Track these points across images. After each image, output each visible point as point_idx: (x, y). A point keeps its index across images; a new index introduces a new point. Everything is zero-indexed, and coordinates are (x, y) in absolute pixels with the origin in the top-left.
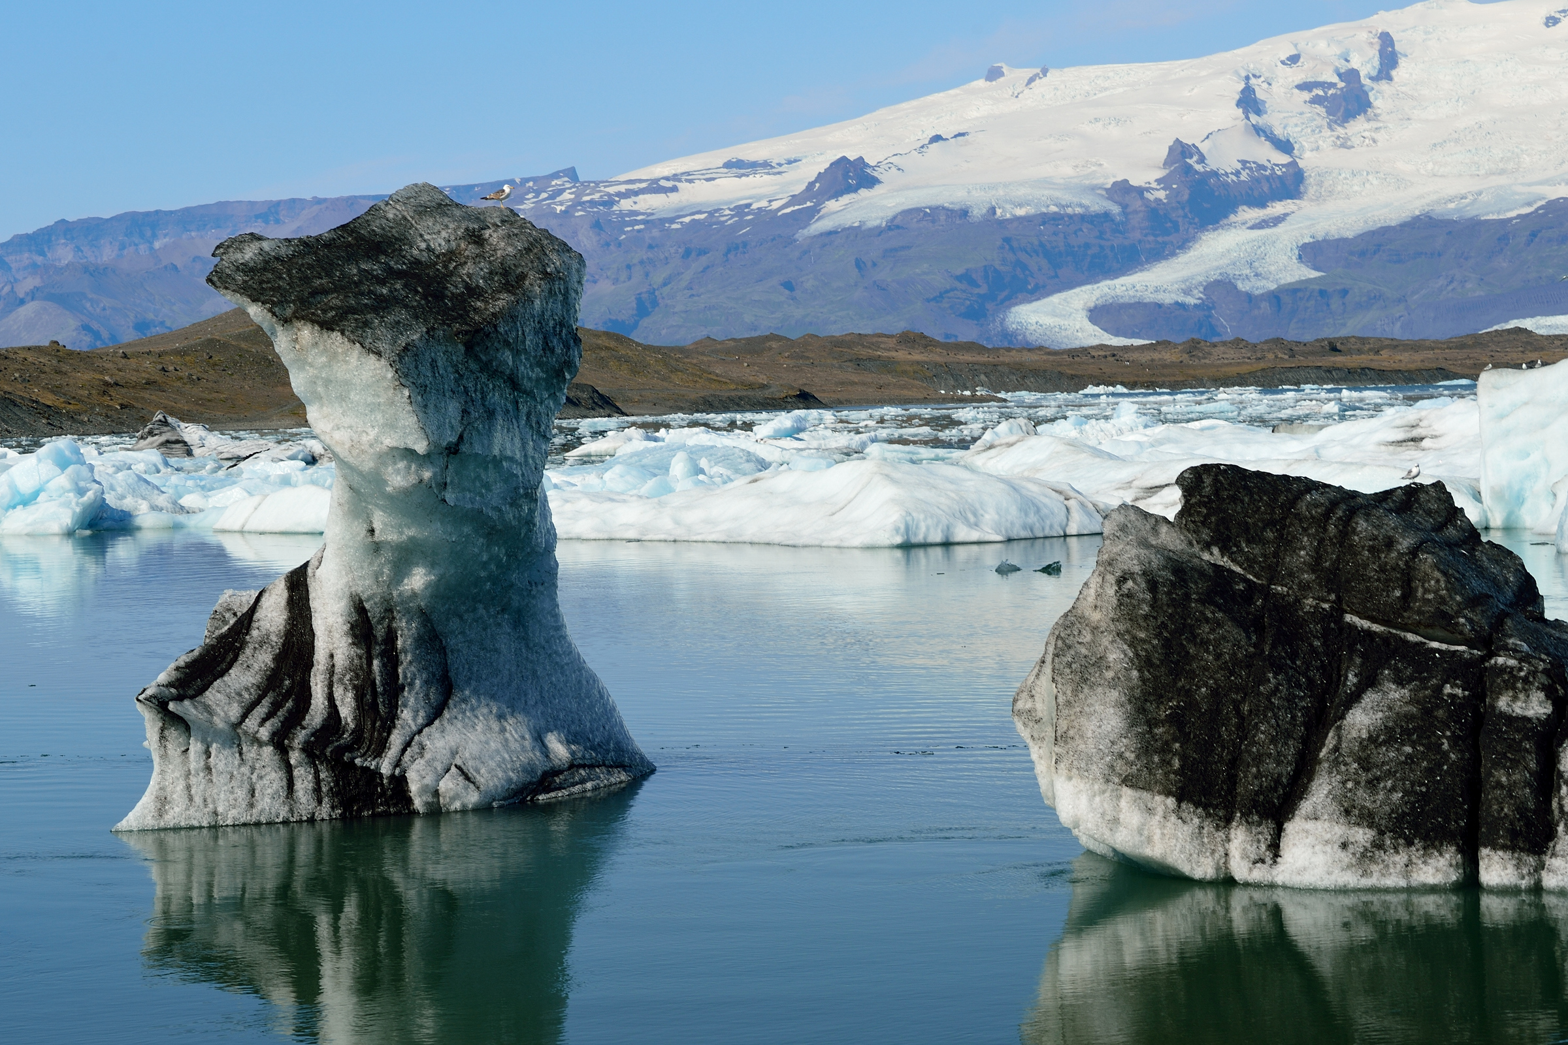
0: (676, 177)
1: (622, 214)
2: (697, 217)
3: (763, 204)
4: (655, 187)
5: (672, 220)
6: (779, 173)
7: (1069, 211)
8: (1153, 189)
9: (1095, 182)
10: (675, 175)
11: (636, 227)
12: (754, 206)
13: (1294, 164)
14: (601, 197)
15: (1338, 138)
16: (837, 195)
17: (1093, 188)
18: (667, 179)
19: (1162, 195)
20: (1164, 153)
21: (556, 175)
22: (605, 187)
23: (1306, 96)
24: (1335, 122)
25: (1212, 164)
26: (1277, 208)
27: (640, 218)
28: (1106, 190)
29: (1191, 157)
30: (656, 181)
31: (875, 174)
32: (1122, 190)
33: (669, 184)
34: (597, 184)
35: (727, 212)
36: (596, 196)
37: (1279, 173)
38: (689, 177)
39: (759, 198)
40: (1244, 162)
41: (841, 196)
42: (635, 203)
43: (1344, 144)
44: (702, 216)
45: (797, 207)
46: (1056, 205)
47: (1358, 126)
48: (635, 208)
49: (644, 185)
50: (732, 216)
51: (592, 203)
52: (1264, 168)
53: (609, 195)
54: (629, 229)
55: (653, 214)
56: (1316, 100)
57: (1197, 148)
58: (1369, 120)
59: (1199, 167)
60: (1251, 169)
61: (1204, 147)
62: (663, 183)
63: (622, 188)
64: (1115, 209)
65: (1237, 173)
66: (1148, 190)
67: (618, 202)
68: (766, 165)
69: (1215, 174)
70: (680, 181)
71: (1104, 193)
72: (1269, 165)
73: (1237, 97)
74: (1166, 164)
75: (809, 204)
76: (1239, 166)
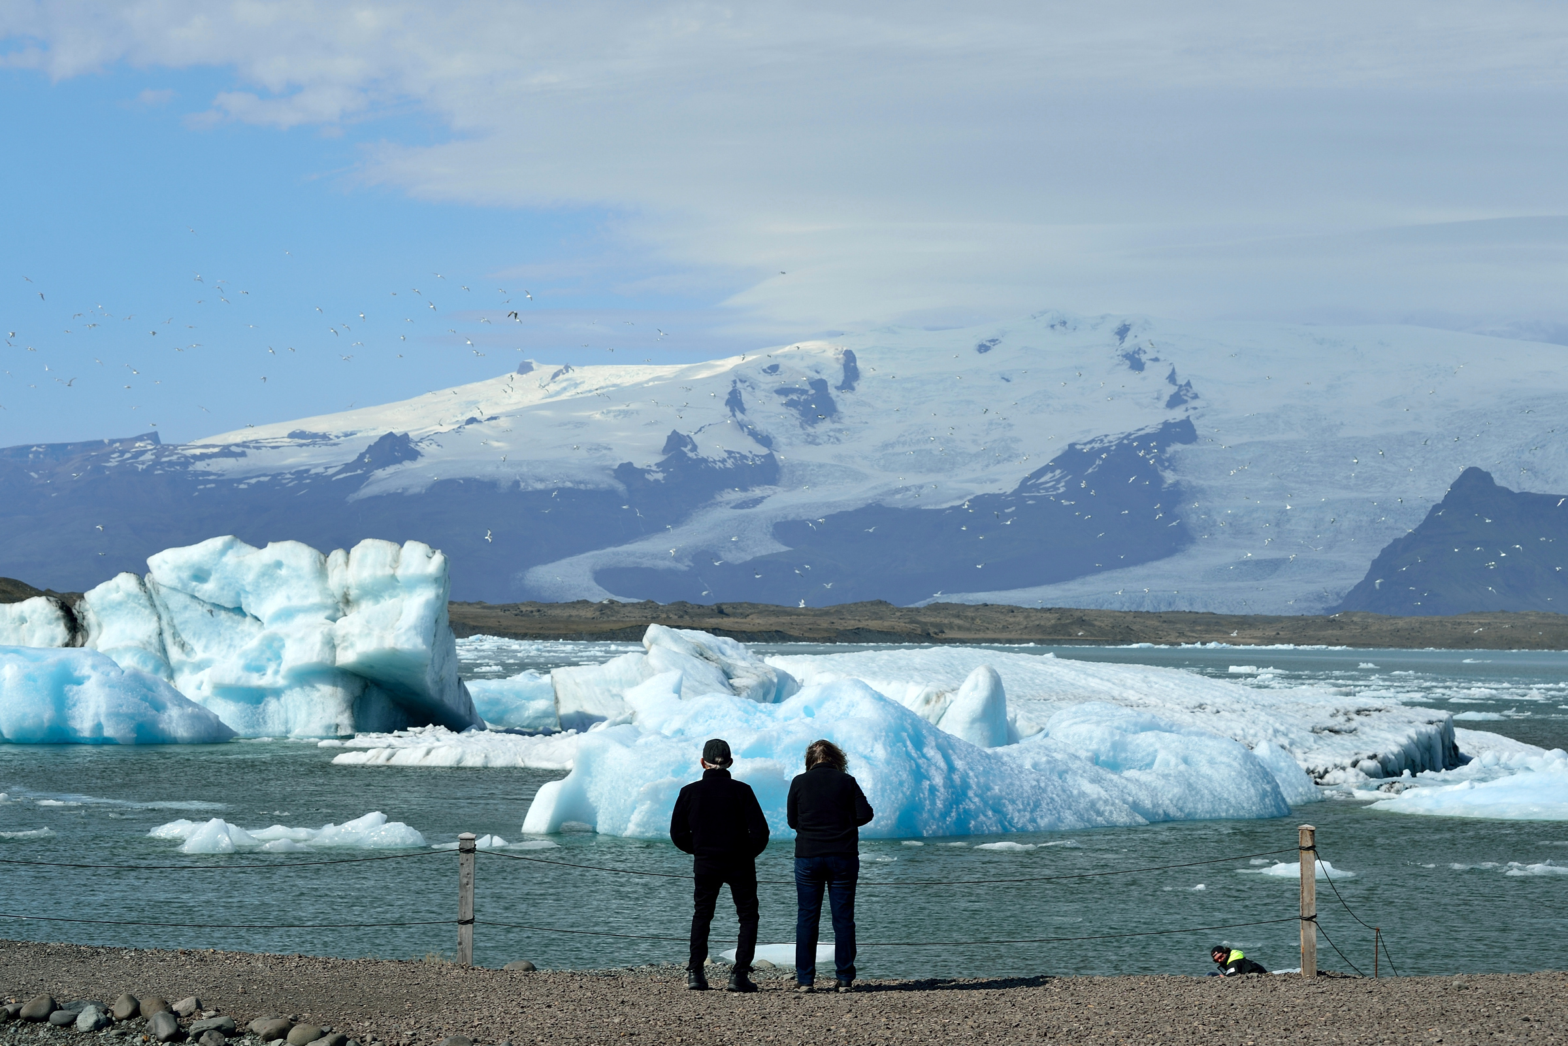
0: (244, 444)
1: (196, 474)
2: (262, 479)
3: (320, 470)
4: (226, 451)
5: (240, 481)
6: (335, 444)
7: (582, 487)
8: (654, 471)
9: (605, 463)
10: (244, 442)
11: (208, 486)
12: (313, 472)
13: (770, 457)
14: (179, 458)
15: (808, 435)
16: (384, 465)
17: (604, 468)
18: (237, 445)
19: (660, 476)
20: (663, 442)
21: (140, 438)
22: (183, 450)
23: (784, 400)
24: (806, 422)
25: (703, 453)
26: (757, 492)
27: (212, 477)
28: (615, 471)
29: (686, 447)
30: (227, 447)
31: (418, 448)
32: (627, 471)
33: (239, 450)
34: (175, 447)
35: (288, 476)
36: (174, 458)
37: (758, 462)
38: (257, 445)
39: (317, 466)
40: (729, 452)
41: (388, 466)
42: (208, 465)
43: (813, 441)
44: (266, 479)
45: (349, 474)
46: (571, 482)
47: (824, 427)
48: (208, 469)
49: (216, 450)
50: (293, 480)
51: (171, 464)
52: (745, 457)
53: (186, 457)
54: (202, 487)
55: (223, 475)
56: (790, 404)
57: (691, 438)
58: (834, 422)
59: (691, 455)
60: (735, 458)
61: (697, 439)
62: (233, 449)
63: (198, 452)
64: (621, 487)
65: (723, 461)
66: (649, 472)
67: (194, 463)
68: (325, 437)
69: (704, 460)
70: (248, 447)
71: (612, 473)
72: (751, 456)
73: (727, 397)
74: (665, 451)
75: (359, 472)
76: (725, 455)
